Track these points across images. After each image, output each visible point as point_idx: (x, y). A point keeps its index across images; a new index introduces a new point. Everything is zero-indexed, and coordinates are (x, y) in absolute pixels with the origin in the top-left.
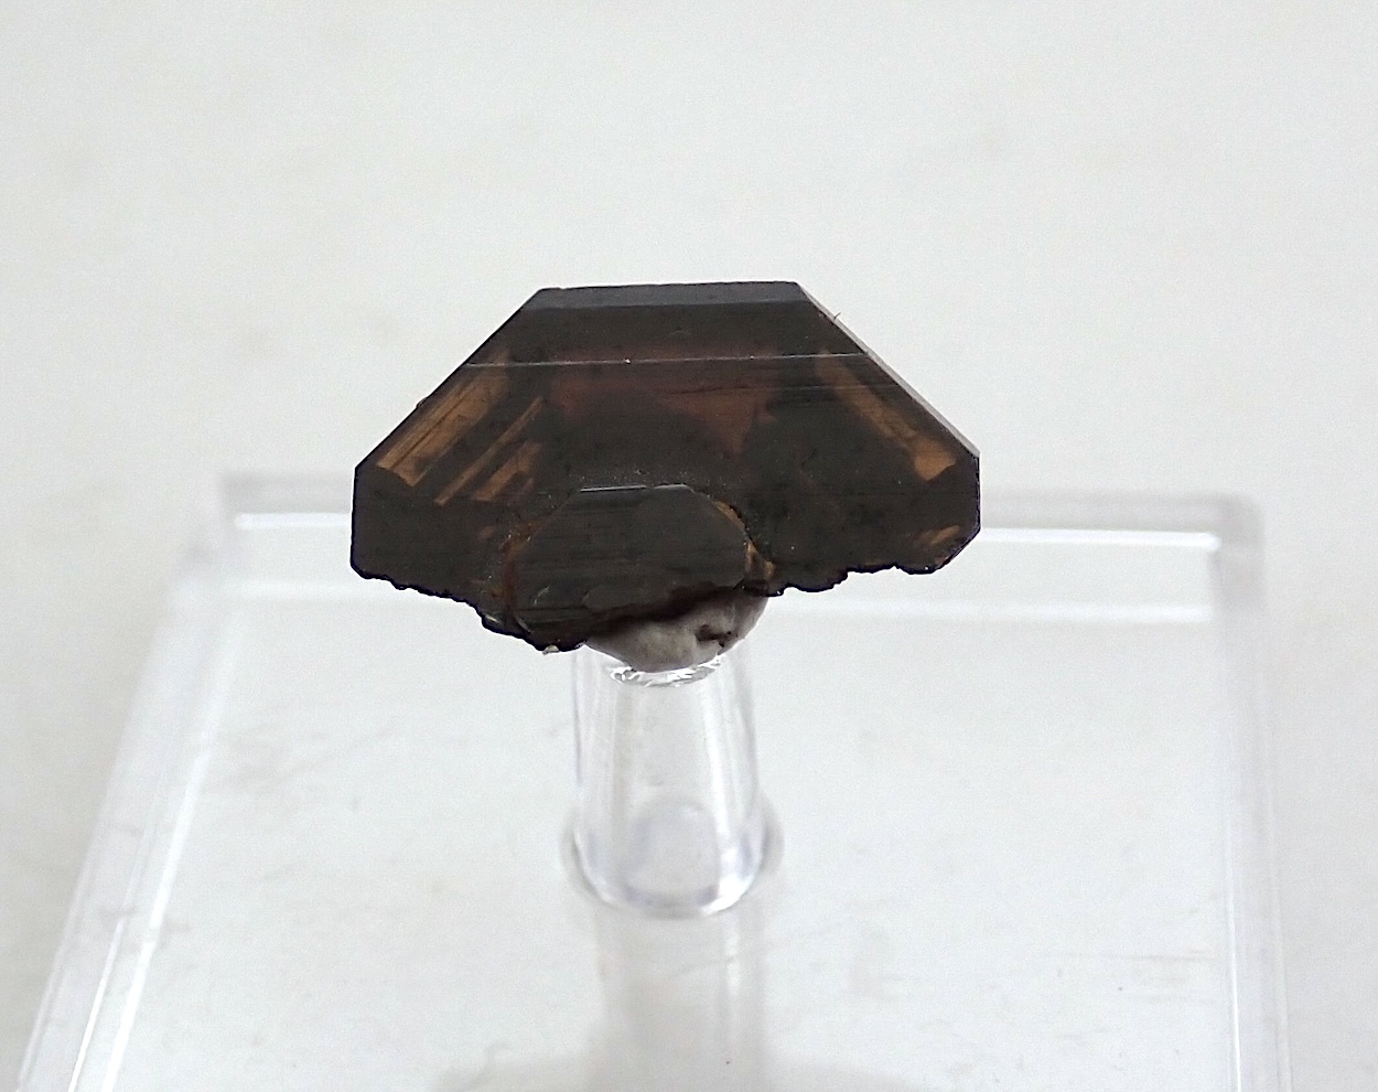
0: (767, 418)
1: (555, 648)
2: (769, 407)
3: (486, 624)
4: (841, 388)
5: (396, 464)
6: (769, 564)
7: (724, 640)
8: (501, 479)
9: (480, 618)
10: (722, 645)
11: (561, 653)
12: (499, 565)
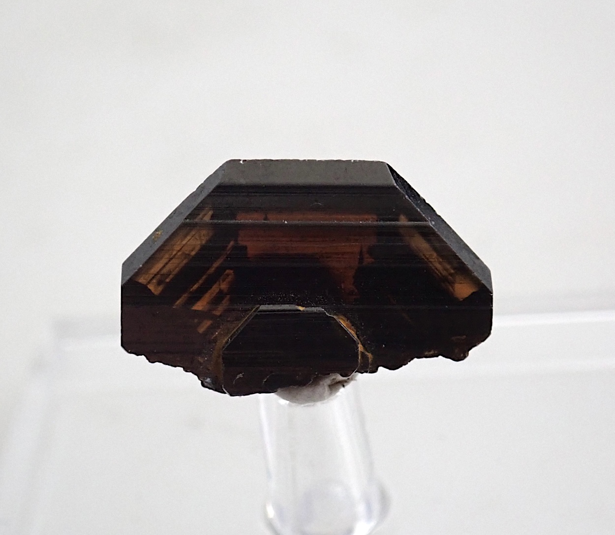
0: (368, 260)
2: (371, 253)
3: (204, 385)
5: (149, 281)
6: (370, 355)
7: (343, 384)
9: (200, 382)
12: (212, 351)
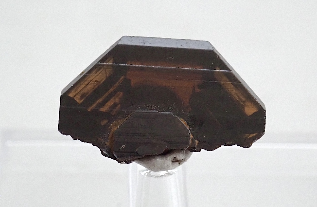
0: (198, 90)
1: (125, 163)
2: (199, 86)
3: (103, 154)
4: (222, 82)
5: (75, 96)
6: (196, 141)
7: (180, 162)
8: (110, 103)
9: (101, 152)
10: (180, 164)
11: (126, 164)
12: (108, 134)
